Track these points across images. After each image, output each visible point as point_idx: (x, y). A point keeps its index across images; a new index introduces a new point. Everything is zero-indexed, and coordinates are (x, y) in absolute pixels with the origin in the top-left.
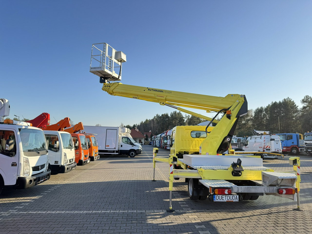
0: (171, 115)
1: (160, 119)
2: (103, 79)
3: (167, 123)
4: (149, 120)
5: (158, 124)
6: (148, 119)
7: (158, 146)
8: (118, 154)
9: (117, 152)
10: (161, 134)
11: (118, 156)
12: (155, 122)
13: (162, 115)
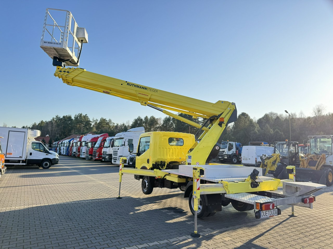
0: (75, 118)
1: (60, 121)
2: (57, 60)
3: (70, 127)
4: (46, 121)
5: (58, 127)
6: (44, 121)
7: (64, 154)
8: (25, 164)
9: (23, 162)
10: (69, 140)
11: (26, 167)
12: (55, 125)
13: (64, 117)
